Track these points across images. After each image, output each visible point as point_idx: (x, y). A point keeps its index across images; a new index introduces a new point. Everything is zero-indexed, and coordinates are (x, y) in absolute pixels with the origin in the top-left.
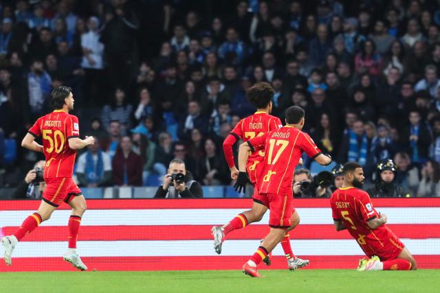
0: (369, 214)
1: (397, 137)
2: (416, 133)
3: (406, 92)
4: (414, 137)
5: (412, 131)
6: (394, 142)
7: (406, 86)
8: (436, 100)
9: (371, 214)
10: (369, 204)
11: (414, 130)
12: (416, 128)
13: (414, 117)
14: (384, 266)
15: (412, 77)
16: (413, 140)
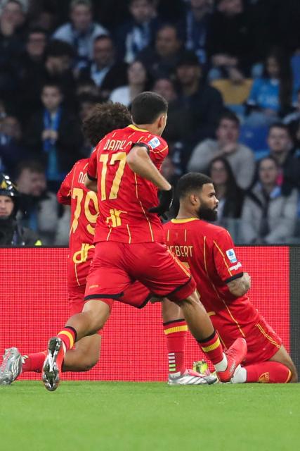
0: (231, 269)
1: (18, 134)
2: (54, 125)
3: (35, 47)
4: (50, 134)
5: (46, 122)
6: (13, 142)
7: (36, 36)
8: (90, 63)
9: (235, 268)
10: (232, 250)
11: (50, 121)
12: (54, 116)
13: (51, 96)
14: (248, 374)
15: (45, 19)
16: (49, 139)
